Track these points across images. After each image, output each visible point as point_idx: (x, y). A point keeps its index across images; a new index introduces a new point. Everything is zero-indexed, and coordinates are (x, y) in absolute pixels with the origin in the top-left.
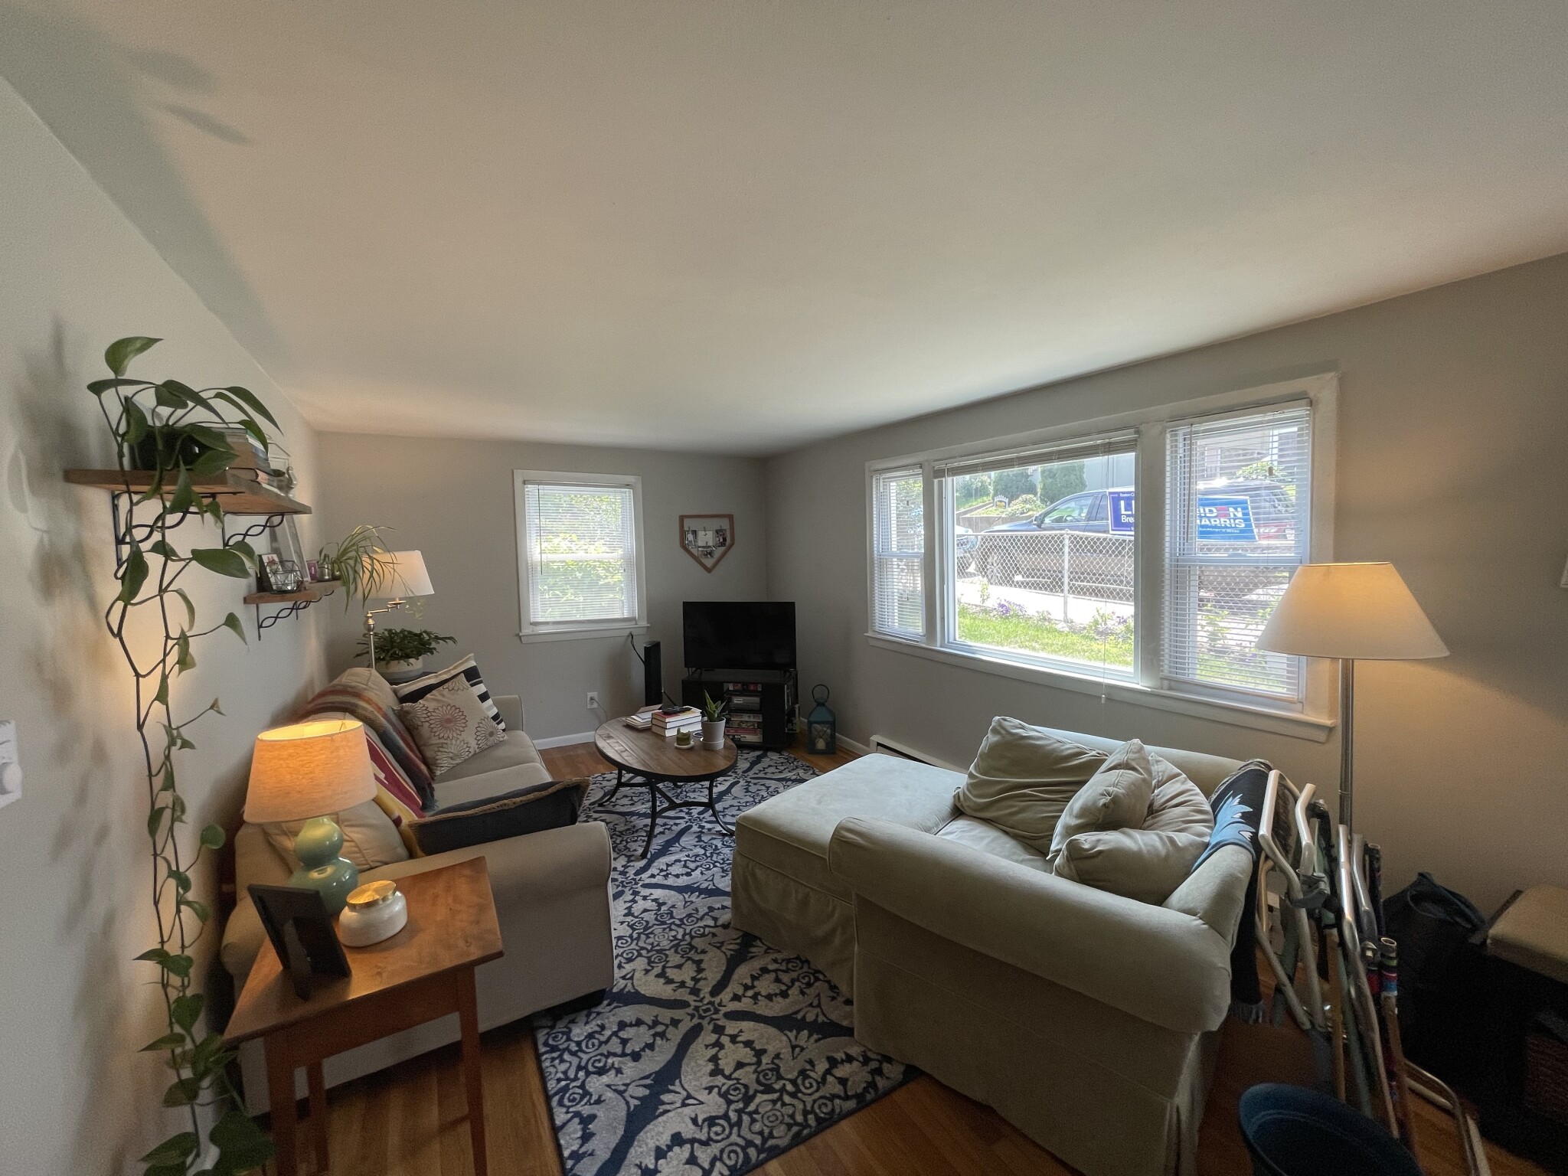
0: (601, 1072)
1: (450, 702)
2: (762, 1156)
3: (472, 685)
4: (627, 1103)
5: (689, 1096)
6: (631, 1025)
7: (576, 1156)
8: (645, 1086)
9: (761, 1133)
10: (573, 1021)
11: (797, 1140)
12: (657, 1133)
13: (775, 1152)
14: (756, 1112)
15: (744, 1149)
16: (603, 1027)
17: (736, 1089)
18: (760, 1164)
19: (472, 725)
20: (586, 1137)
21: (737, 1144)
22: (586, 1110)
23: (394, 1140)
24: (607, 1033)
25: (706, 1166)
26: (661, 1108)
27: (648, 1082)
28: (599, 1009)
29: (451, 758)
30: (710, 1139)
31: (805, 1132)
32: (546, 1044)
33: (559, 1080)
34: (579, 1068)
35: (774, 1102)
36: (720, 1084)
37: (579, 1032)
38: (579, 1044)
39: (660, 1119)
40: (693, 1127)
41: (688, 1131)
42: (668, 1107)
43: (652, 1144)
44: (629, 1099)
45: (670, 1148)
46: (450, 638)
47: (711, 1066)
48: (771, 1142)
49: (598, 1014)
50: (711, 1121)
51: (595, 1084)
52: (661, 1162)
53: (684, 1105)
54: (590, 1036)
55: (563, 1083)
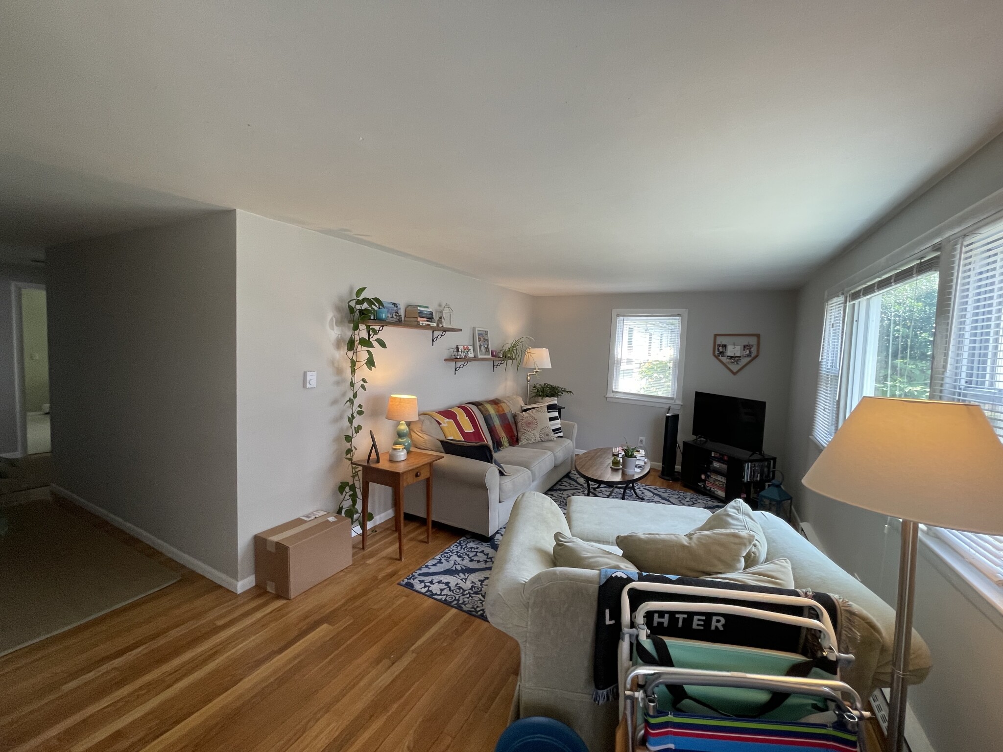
0: (460, 557)
1: (534, 416)
2: (456, 606)
3: (548, 412)
4: (452, 567)
5: (466, 579)
6: (484, 554)
7: (427, 566)
8: (462, 567)
9: (464, 602)
10: (473, 541)
11: (469, 612)
12: (445, 578)
13: (459, 607)
14: (472, 597)
15: (455, 600)
16: (477, 548)
17: (478, 589)
18: (453, 607)
19: (539, 429)
20: (434, 565)
21: (455, 598)
22: (443, 560)
23: (412, 536)
24: (476, 550)
25: (442, 594)
26: (456, 575)
27: (464, 568)
28: (484, 544)
29: (527, 440)
30: (453, 591)
31: (474, 613)
32: (460, 541)
33: (449, 550)
34: (457, 552)
35: (480, 600)
36: (477, 584)
37: (471, 545)
38: (466, 547)
39: (452, 577)
40: (454, 585)
41: (452, 585)
42: (458, 576)
43: (441, 579)
44: (454, 567)
45: (443, 583)
46: (571, 392)
47: (483, 579)
48: (463, 606)
49: (482, 544)
50: (460, 588)
51: (454, 557)
52: (437, 584)
53: (462, 580)
54: (471, 548)
55: (449, 552)
